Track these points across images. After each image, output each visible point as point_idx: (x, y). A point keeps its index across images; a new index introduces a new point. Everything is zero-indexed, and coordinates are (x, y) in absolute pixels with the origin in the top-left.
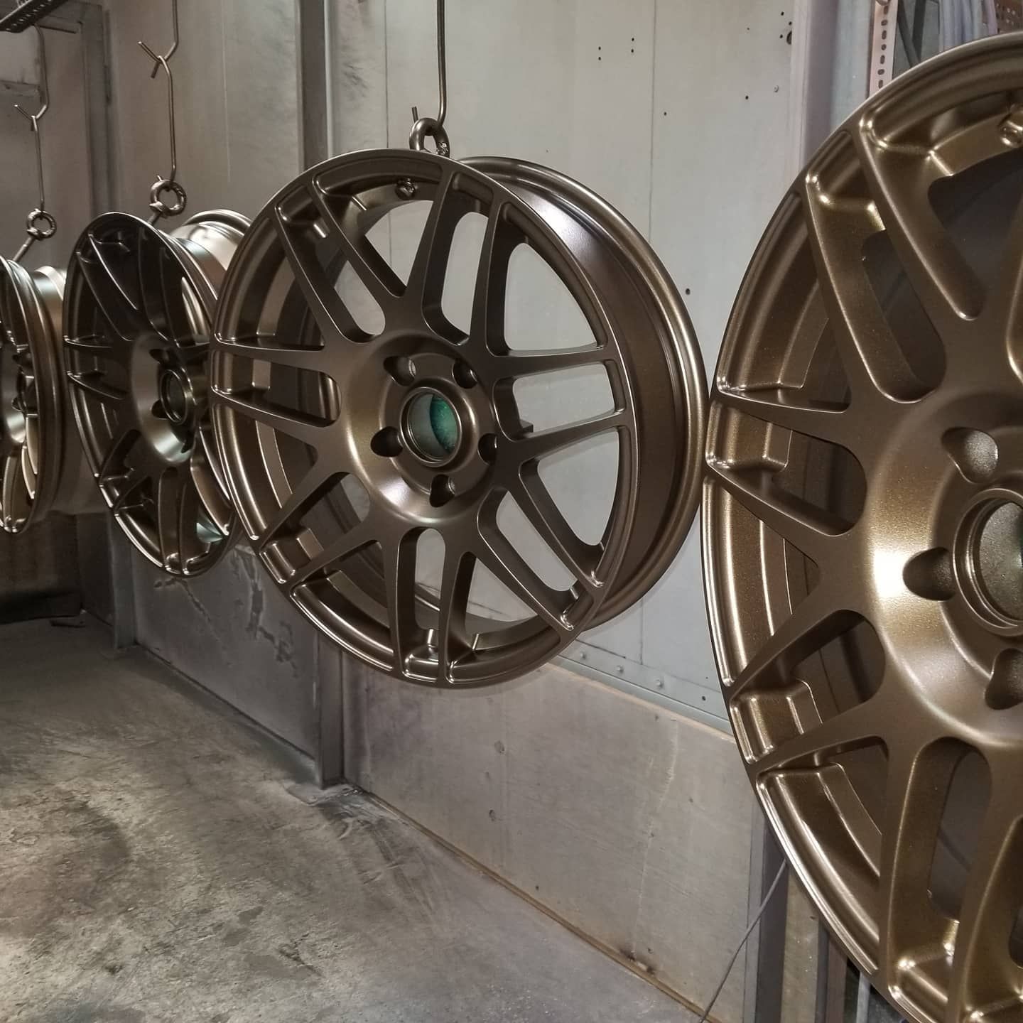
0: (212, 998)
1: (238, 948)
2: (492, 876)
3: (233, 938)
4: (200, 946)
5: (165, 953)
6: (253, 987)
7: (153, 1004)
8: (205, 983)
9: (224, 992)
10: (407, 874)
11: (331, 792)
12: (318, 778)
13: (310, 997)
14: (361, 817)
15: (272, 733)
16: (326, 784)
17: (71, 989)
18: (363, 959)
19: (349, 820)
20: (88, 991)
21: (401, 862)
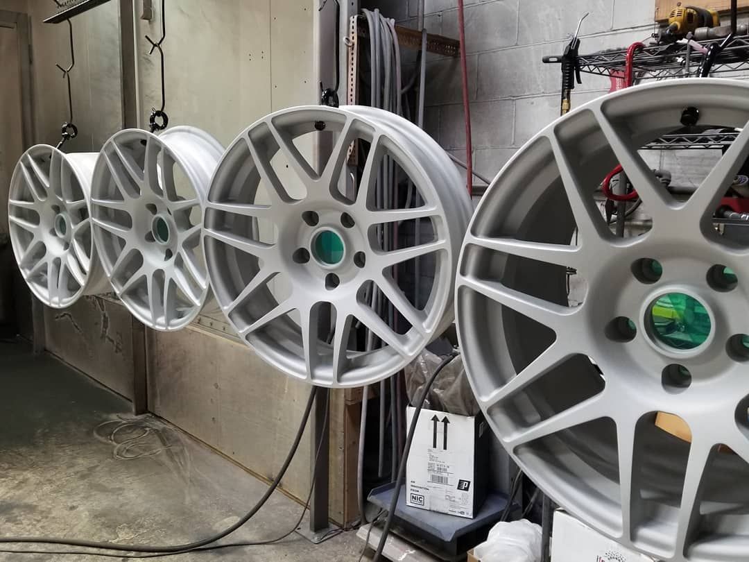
0: (71, 500)
1: (86, 480)
2: (214, 450)
3: (83, 477)
4: (67, 481)
5: (50, 484)
6: (91, 496)
7: (42, 503)
8: (68, 494)
9: (77, 498)
10: (173, 451)
11: (140, 417)
12: (134, 410)
13: (118, 499)
14: (154, 428)
15: (114, 391)
16: (137, 414)
17: (4, 497)
18: (145, 484)
19: (147, 429)
20: (11, 498)
21: (171, 446)
